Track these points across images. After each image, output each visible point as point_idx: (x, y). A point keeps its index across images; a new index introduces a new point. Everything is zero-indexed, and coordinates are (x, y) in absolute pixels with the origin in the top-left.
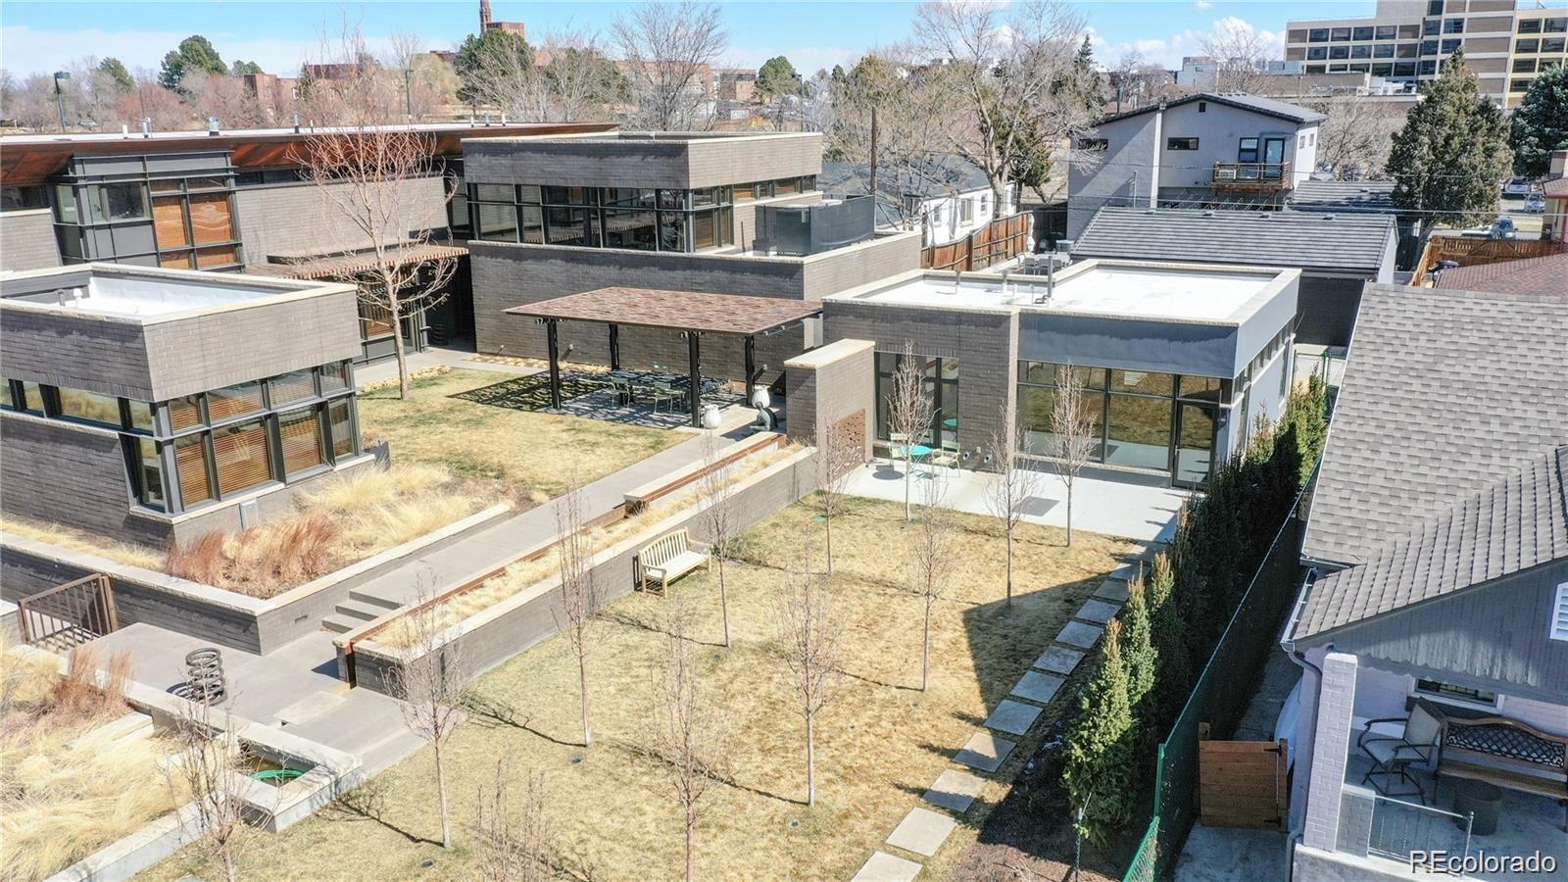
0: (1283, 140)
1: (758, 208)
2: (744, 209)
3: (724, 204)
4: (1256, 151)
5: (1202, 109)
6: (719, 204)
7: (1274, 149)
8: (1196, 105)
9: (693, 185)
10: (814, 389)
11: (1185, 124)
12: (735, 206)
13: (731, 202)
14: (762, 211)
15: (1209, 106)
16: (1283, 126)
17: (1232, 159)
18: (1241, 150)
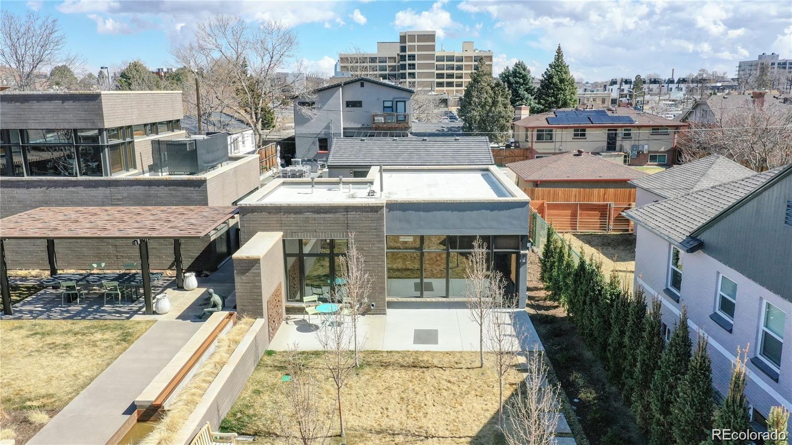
0: (405, 102)
1: (153, 142)
2: (143, 144)
3: (128, 140)
4: (392, 107)
5: (362, 85)
6: (124, 139)
7: (400, 105)
8: (359, 83)
9: (107, 126)
10: (259, 275)
11: (355, 93)
12: (135, 141)
13: (132, 137)
14: (156, 144)
15: (366, 84)
16: (404, 94)
17: (380, 112)
18: (384, 107)
